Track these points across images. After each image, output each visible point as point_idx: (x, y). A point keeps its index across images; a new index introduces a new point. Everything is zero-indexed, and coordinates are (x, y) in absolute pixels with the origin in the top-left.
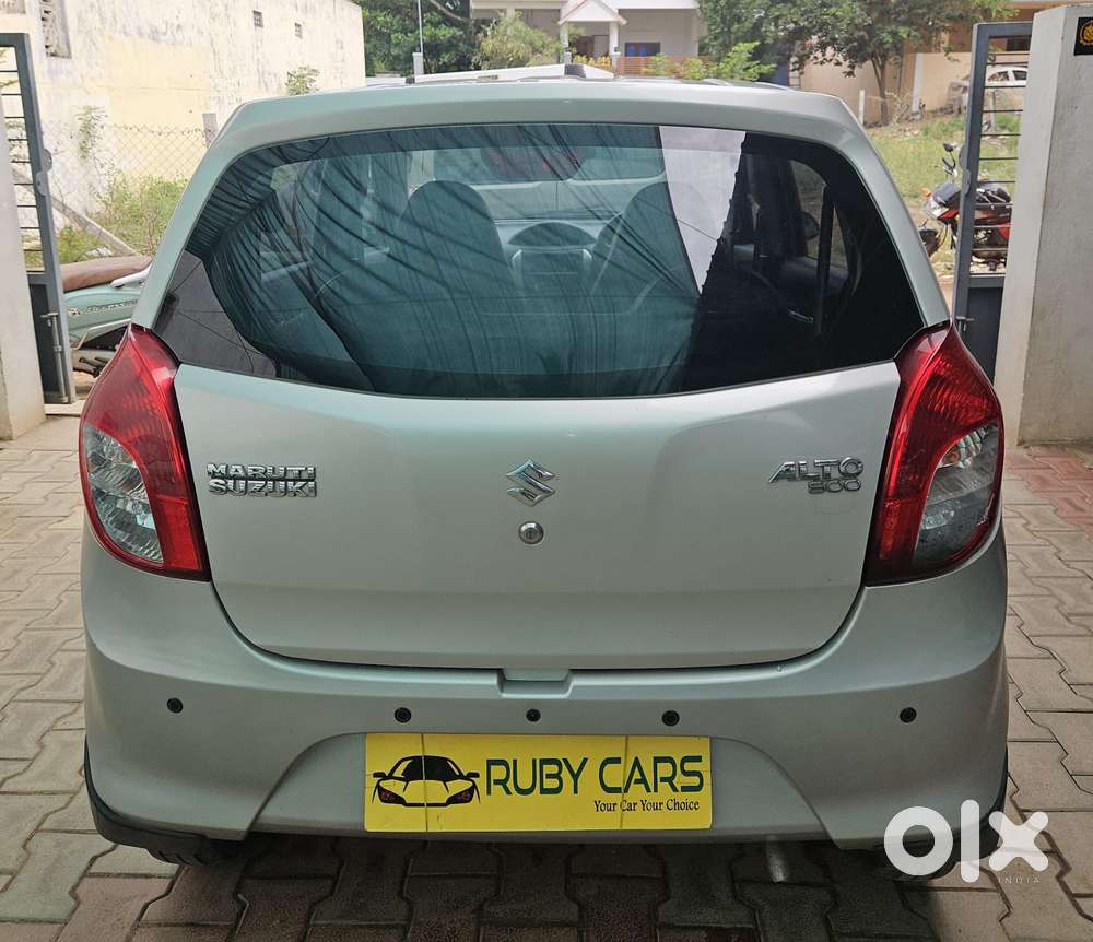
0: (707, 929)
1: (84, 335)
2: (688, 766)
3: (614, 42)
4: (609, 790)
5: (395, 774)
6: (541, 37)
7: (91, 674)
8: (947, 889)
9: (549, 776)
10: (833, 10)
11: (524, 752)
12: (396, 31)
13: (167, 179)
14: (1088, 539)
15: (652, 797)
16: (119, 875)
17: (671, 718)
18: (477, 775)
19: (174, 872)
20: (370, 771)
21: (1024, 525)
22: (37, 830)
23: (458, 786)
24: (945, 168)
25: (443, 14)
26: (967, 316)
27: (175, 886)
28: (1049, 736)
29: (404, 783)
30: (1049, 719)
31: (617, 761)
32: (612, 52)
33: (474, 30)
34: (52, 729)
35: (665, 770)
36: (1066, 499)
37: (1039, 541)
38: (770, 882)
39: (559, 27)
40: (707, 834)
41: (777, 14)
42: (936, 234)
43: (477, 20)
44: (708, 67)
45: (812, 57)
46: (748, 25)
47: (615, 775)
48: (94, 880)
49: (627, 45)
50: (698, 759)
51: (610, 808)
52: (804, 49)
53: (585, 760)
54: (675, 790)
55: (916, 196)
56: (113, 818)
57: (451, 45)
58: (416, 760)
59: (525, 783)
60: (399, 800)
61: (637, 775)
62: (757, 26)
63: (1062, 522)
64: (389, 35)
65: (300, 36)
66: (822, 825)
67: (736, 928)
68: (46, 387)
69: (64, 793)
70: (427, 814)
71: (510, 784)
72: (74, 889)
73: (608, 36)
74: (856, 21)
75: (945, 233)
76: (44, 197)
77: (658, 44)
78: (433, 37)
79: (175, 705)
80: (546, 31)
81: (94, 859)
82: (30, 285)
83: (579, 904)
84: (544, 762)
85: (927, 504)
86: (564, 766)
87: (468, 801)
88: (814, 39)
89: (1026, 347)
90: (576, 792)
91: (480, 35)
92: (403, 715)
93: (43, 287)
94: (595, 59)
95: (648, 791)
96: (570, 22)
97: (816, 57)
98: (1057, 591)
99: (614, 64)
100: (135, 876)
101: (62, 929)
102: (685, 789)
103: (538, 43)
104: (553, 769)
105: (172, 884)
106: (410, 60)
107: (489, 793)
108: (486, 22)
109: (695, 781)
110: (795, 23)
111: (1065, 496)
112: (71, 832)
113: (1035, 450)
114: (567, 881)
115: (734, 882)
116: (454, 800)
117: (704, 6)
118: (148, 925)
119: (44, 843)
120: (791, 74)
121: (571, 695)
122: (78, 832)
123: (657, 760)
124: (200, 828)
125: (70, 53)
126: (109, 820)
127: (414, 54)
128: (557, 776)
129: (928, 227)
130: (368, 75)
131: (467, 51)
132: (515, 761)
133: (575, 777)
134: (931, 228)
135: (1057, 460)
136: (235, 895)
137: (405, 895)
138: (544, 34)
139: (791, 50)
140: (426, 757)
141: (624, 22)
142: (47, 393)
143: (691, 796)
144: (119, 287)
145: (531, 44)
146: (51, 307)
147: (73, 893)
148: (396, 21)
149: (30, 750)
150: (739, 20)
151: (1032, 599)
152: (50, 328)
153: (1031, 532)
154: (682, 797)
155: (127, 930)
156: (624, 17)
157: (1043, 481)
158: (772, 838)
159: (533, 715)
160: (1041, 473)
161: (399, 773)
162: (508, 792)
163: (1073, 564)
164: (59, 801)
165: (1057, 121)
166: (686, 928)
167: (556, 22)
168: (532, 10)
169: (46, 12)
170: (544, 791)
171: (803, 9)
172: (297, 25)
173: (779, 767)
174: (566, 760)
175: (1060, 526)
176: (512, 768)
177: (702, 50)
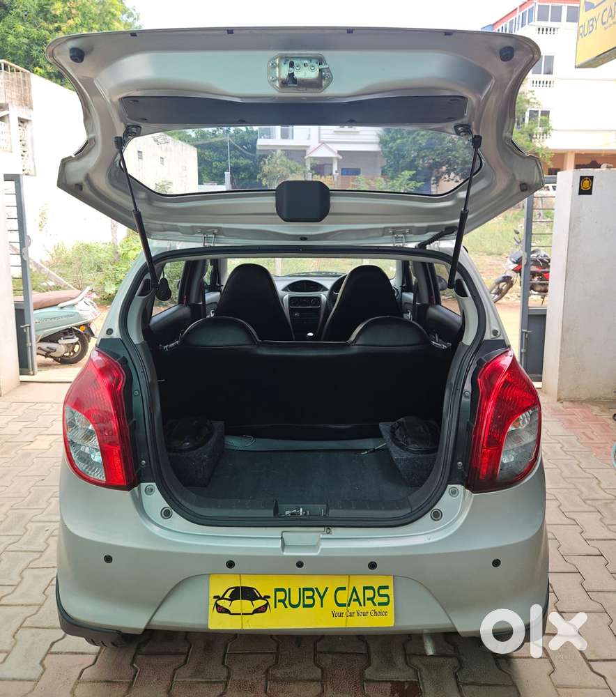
0: (392, 682)
1: (41, 335)
2: (382, 592)
3: (335, 168)
4: (340, 605)
5: (225, 597)
6: (295, 165)
7: (62, 542)
8: (521, 658)
9: (308, 597)
10: (454, 153)
11: (294, 584)
12: (216, 161)
13: (87, 242)
14: (595, 456)
15: (362, 609)
16: (67, 653)
17: (373, 566)
18: (269, 597)
19: (97, 651)
20: (212, 595)
21: (561, 448)
22: (20, 627)
23: (259, 603)
24: (515, 243)
25: (241, 151)
26: (528, 330)
27: (98, 659)
28: (575, 570)
29: (230, 602)
30: (575, 560)
31: (344, 589)
32: (334, 173)
33: (258, 160)
34: (27, 568)
35: (369, 593)
36: (583, 433)
37: (569, 457)
38: (425, 655)
39: (305, 159)
40: (392, 629)
41: (424, 154)
42: (511, 278)
43: (260, 156)
44: (387, 182)
45: (443, 177)
46: (408, 160)
47: (343, 597)
48: (54, 656)
49: (342, 169)
50: (387, 587)
51: (341, 615)
52: (438, 173)
53: (327, 589)
54: (375, 605)
55: (500, 255)
56: (70, 621)
57: (246, 168)
58: (237, 589)
59: (295, 602)
60: (227, 611)
61: (354, 597)
62: (413, 160)
63: (581, 446)
64: (212, 163)
65: (163, 164)
66: (452, 623)
67: (407, 681)
68: (21, 366)
69: (35, 605)
70: (242, 620)
71: (287, 602)
72: (42, 661)
73: (332, 165)
74: (467, 159)
75: (517, 278)
76: (25, 261)
77: (360, 169)
78: (236, 163)
79: (108, 559)
80: (298, 162)
81: (53, 643)
82: (16, 309)
83: (322, 669)
84: (305, 589)
85: (503, 451)
86: (316, 592)
87: (265, 612)
88: (444, 168)
89: (559, 347)
90: (322, 606)
91: (262, 163)
92: (231, 564)
93: (22, 311)
94: (325, 177)
95: (361, 605)
96: (311, 157)
97: (445, 178)
98: (579, 486)
99: (335, 179)
100: (76, 653)
101: (36, 684)
102: (380, 604)
103: (294, 168)
104: (310, 593)
105: (97, 658)
106: (223, 175)
107: (275, 607)
108: (265, 156)
109: (385, 599)
110: (434, 160)
111: (582, 430)
112: (39, 628)
113: (566, 404)
114: (315, 655)
115: (405, 655)
116: (256, 611)
117: (384, 149)
118: (84, 682)
119: (25, 635)
120: (432, 186)
121: (320, 553)
122: (44, 628)
123: (365, 588)
124: (118, 627)
125: (35, 173)
126: (70, 623)
127: (225, 173)
128: (312, 597)
129: (508, 274)
130: (199, 184)
131: (255, 172)
132: (289, 589)
133: (322, 598)
134: (509, 275)
135: (577, 410)
136: (132, 665)
137: (226, 664)
138: (297, 164)
139: (431, 173)
140: (242, 587)
141: (341, 158)
142: (22, 369)
143: (383, 608)
144: (62, 308)
145: (290, 168)
146: (26, 321)
147: (41, 663)
148: (215, 155)
149: (16, 580)
150: (403, 157)
151: (566, 490)
152: (25, 333)
153: (565, 451)
154: (378, 609)
155: (72, 684)
156: (340, 154)
157: (570, 421)
158: (426, 631)
159: (300, 565)
160: (569, 417)
161: (227, 596)
162: (286, 607)
163: (588, 471)
164: (32, 610)
165: (571, 228)
166: (379, 681)
167: (303, 157)
168: (291, 150)
169: (24, 152)
170: (305, 606)
171: (438, 152)
172: (161, 158)
173: (429, 590)
174: (316, 589)
175: (581, 448)
176: (288, 593)
177: (384, 173)
